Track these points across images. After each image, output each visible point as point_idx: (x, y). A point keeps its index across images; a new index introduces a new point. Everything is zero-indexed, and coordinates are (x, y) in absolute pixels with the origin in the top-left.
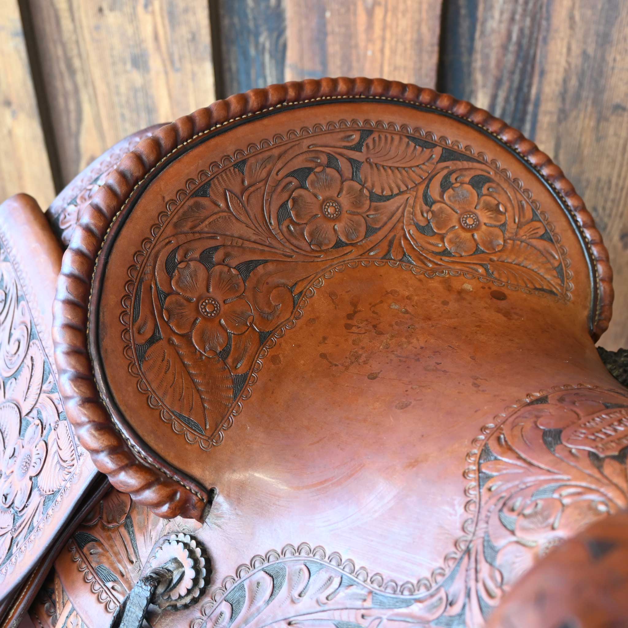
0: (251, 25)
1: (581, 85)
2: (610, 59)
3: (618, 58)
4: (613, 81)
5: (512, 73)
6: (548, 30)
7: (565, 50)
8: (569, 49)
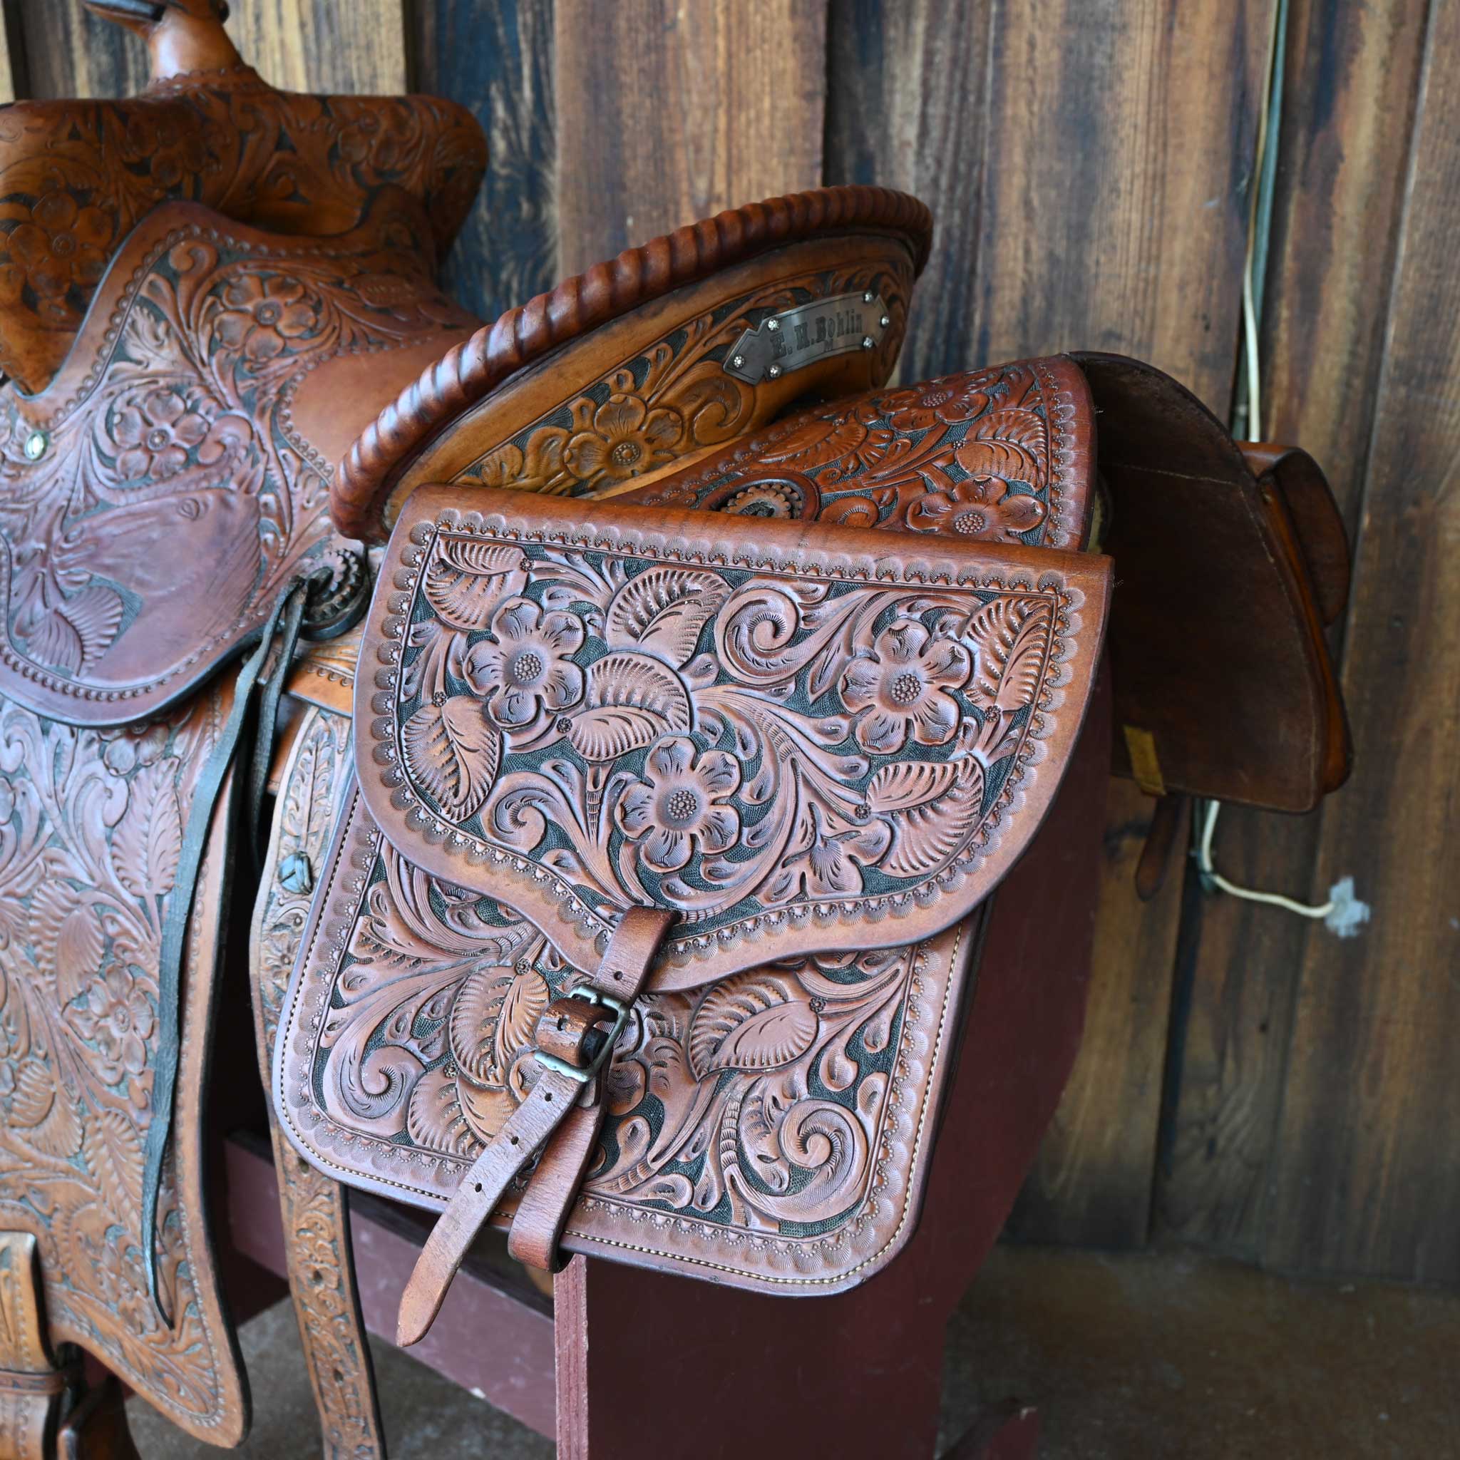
0: (486, 252)
1: (1050, 306)
2: (1090, 261)
3: (1103, 259)
4: (1099, 295)
5: (938, 299)
6: (993, 225)
7: (1020, 253)
8: (1027, 252)
